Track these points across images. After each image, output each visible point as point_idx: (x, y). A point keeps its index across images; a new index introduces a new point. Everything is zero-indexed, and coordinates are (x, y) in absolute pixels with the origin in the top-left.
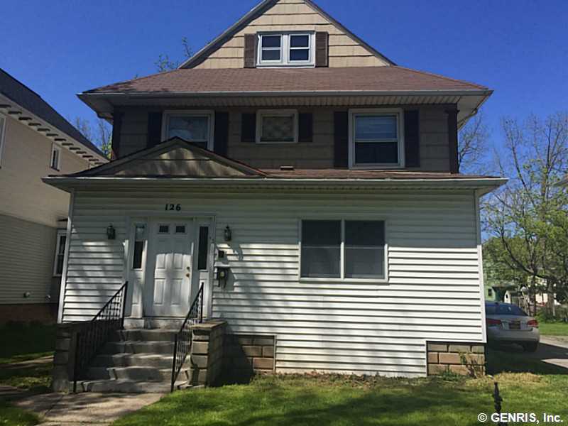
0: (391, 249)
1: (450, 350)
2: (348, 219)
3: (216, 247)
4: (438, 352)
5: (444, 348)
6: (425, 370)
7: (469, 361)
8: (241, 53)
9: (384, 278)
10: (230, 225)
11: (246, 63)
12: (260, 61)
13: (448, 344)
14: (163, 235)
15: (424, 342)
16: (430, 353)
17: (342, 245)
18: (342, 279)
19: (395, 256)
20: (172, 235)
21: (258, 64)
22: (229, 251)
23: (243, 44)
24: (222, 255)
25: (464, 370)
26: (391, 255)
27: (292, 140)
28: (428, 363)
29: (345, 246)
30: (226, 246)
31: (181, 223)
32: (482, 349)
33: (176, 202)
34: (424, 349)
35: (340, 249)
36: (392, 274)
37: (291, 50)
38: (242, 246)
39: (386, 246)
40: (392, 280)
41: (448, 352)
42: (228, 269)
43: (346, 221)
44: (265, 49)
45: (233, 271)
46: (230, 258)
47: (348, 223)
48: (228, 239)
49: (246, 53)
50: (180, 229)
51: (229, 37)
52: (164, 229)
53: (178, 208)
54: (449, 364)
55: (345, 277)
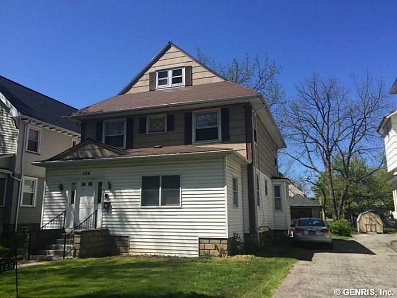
0: (183, 190)
1: (210, 242)
2: (164, 175)
3: (104, 192)
4: (205, 243)
5: (207, 241)
6: (197, 253)
7: (219, 248)
8: (148, 83)
9: (179, 205)
10: (110, 181)
11: (150, 88)
12: (157, 87)
13: (210, 239)
14: (83, 187)
15: (197, 238)
16: (200, 244)
17: (160, 188)
18: (160, 206)
19: (185, 193)
20: (87, 187)
21: (156, 88)
22: (110, 194)
23: (148, 78)
24: (107, 196)
25: (217, 253)
26: (183, 193)
27: (164, 131)
28: (199, 249)
29: (162, 189)
30: (109, 191)
31: (91, 181)
32: (226, 242)
33: (88, 170)
34: (197, 242)
35: (159, 191)
36: (183, 203)
37: (173, 79)
38: (115, 191)
39: (181, 188)
40: (183, 206)
41: (209, 243)
42: (110, 203)
43: (162, 176)
44: (160, 79)
45: (112, 204)
46: (110, 197)
47: (164, 177)
48: (110, 188)
49: (150, 82)
50: (90, 184)
51: (142, 75)
52: (83, 184)
53: (89, 174)
54: (210, 250)
55: (162, 205)
